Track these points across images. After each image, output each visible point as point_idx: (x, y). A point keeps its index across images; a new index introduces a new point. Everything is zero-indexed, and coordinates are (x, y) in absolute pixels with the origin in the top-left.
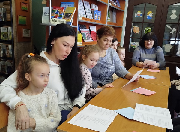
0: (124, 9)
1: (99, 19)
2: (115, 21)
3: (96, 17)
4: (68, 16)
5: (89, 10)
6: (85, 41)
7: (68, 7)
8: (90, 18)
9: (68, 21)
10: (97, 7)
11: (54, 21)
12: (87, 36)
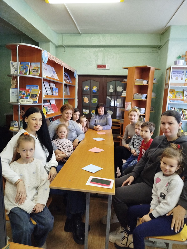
0: (75, 84)
1: (57, 94)
2: (69, 94)
3: (54, 93)
4: (33, 96)
5: (48, 88)
6: (48, 113)
7: (33, 89)
8: (50, 95)
9: (35, 100)
10: (54, 85)
11: (23, 101)
12: (49, 109)
